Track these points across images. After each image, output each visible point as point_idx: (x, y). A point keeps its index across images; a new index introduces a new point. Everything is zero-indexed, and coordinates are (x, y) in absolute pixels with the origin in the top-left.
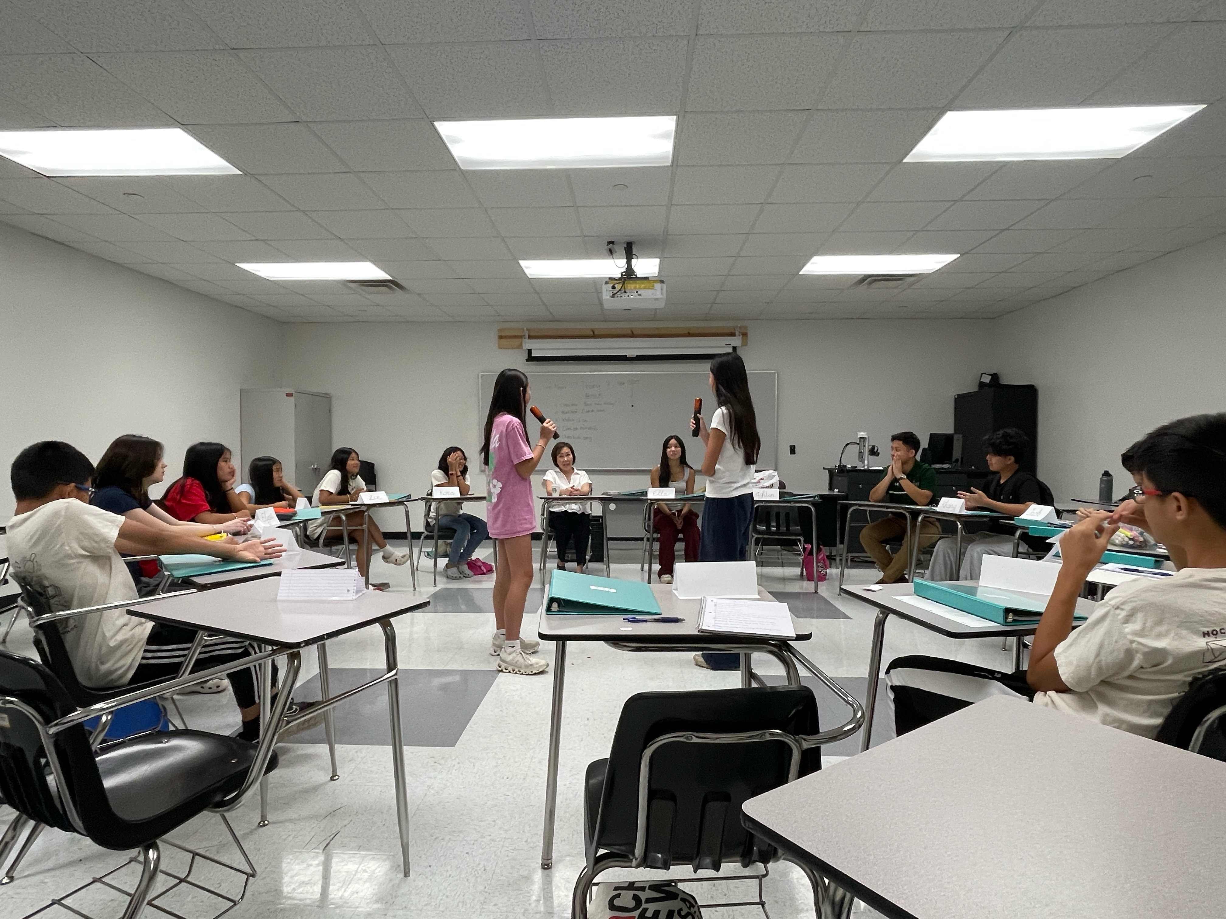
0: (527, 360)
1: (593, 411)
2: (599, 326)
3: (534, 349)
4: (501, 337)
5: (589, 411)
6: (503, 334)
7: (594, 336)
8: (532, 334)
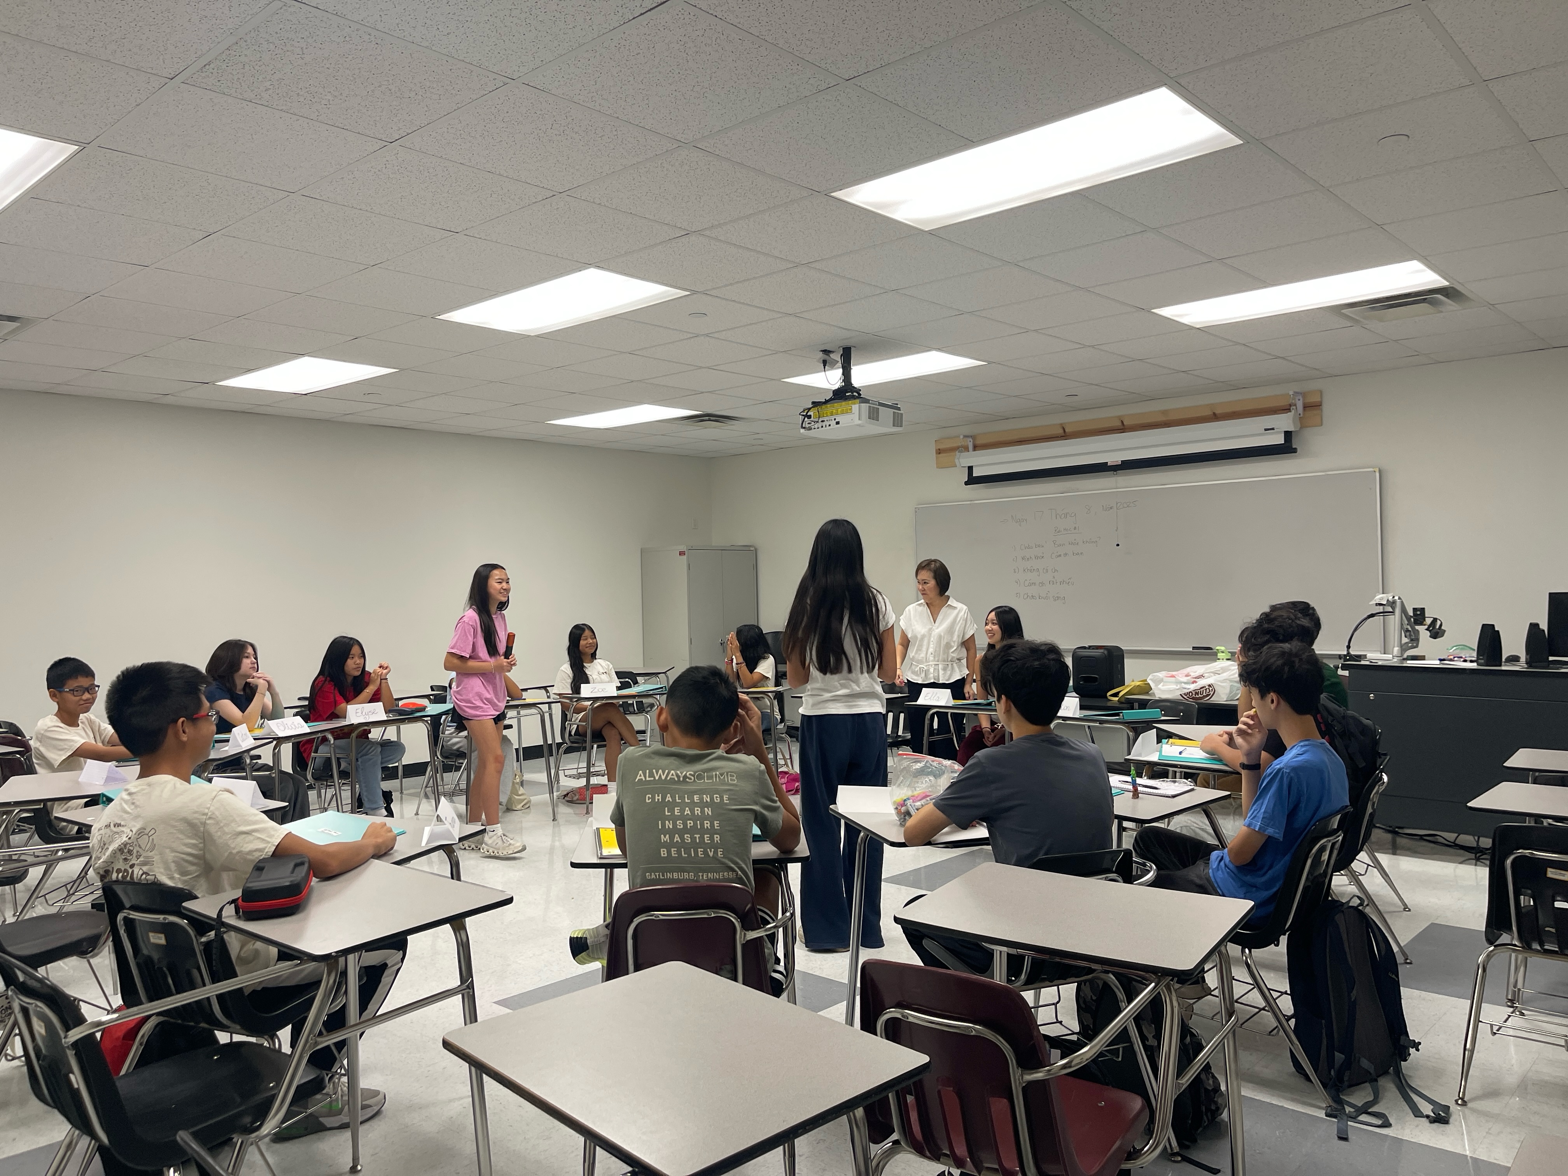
0: (966, 483)
1: (1066, 554)
2: (1071, 420)
3: (976, 466)
4: (939, 452)
5: (1060, 556)
6: (942, 447)
7: (1065, 435)
8: (978, 442)
